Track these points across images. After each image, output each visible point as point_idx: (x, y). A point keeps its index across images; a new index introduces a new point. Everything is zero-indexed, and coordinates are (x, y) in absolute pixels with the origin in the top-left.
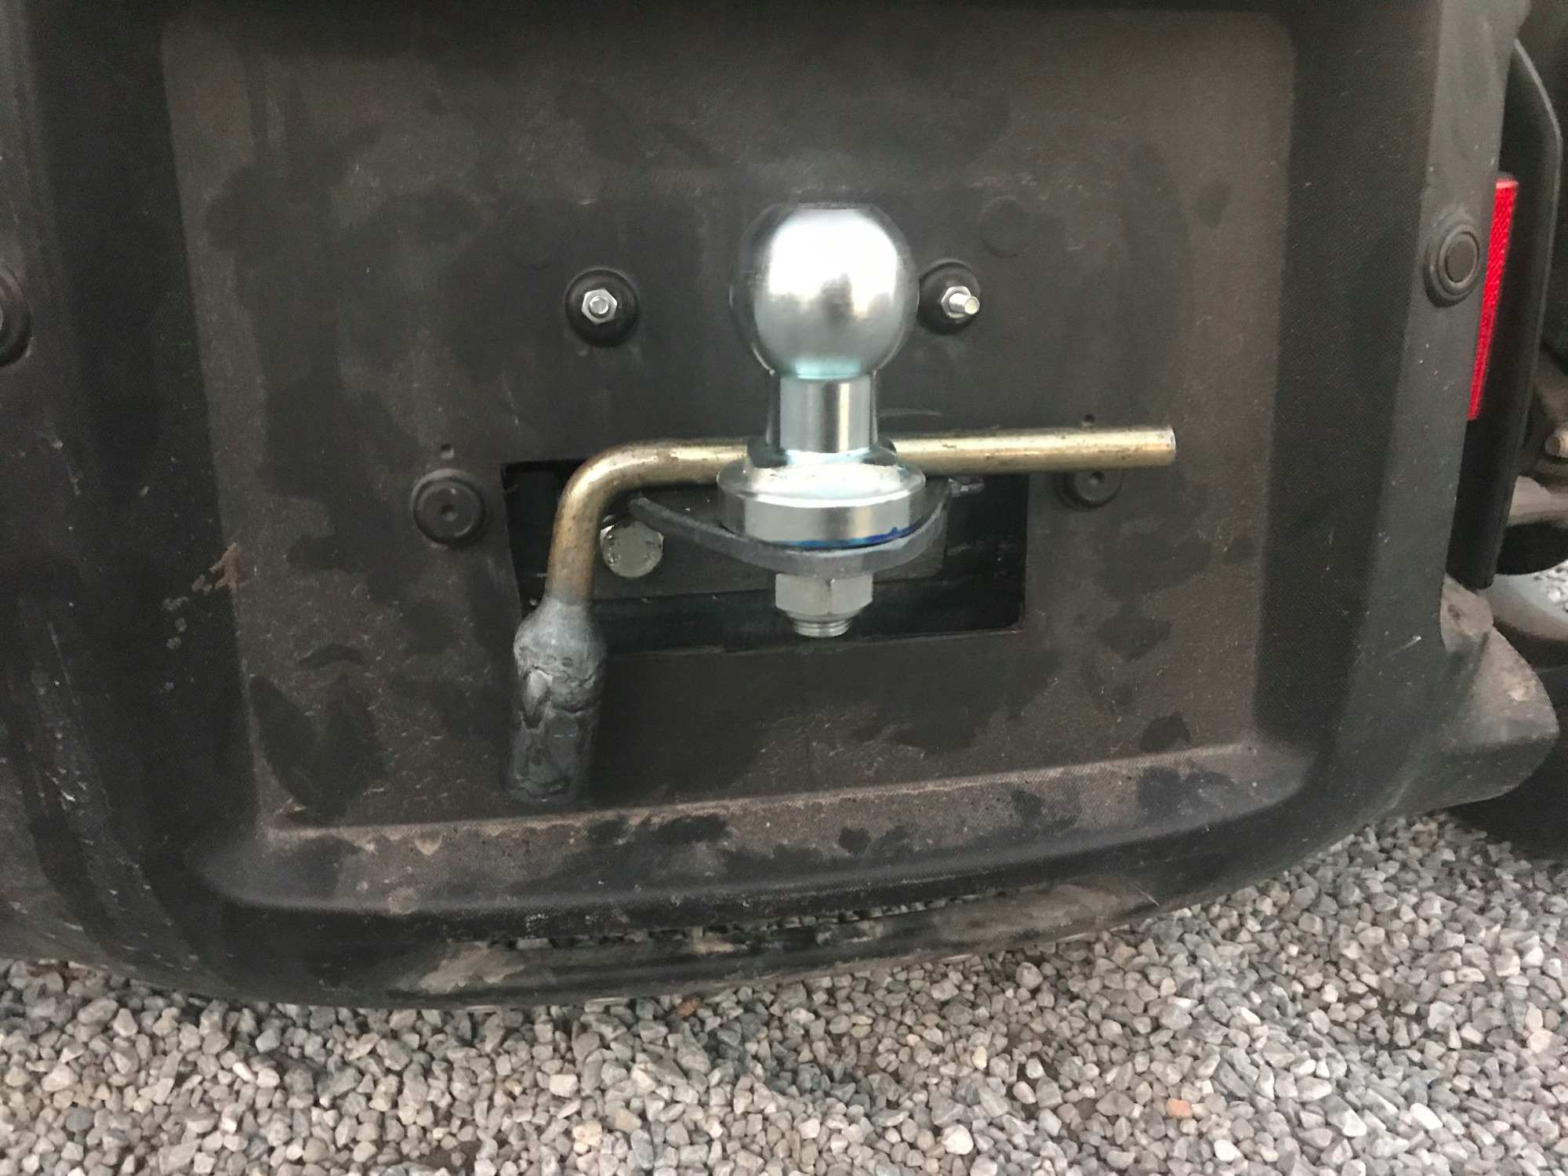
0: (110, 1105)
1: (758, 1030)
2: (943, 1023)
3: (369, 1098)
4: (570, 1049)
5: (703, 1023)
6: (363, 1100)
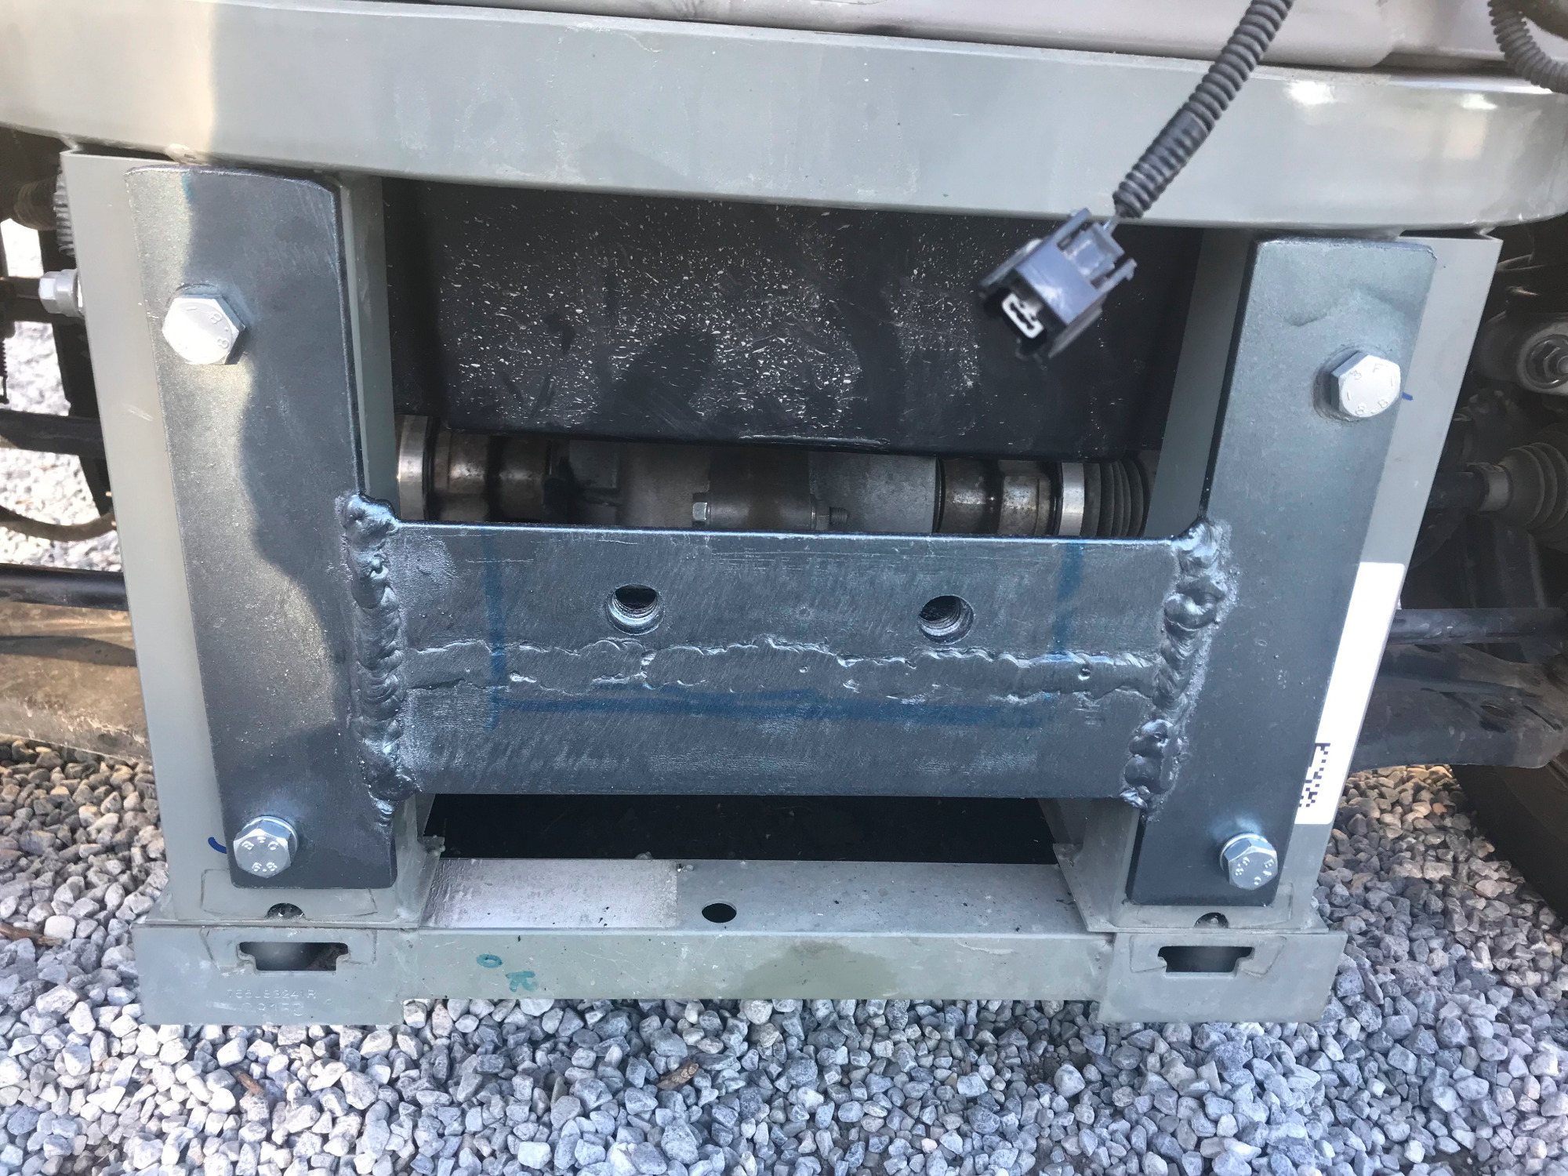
0: (57, 1109)
1: (759, 1109)
2: (965, 1128)
3: (325, 1138)
4: (548, 1110)
5: (698, 1091)
6: (318, 1141)
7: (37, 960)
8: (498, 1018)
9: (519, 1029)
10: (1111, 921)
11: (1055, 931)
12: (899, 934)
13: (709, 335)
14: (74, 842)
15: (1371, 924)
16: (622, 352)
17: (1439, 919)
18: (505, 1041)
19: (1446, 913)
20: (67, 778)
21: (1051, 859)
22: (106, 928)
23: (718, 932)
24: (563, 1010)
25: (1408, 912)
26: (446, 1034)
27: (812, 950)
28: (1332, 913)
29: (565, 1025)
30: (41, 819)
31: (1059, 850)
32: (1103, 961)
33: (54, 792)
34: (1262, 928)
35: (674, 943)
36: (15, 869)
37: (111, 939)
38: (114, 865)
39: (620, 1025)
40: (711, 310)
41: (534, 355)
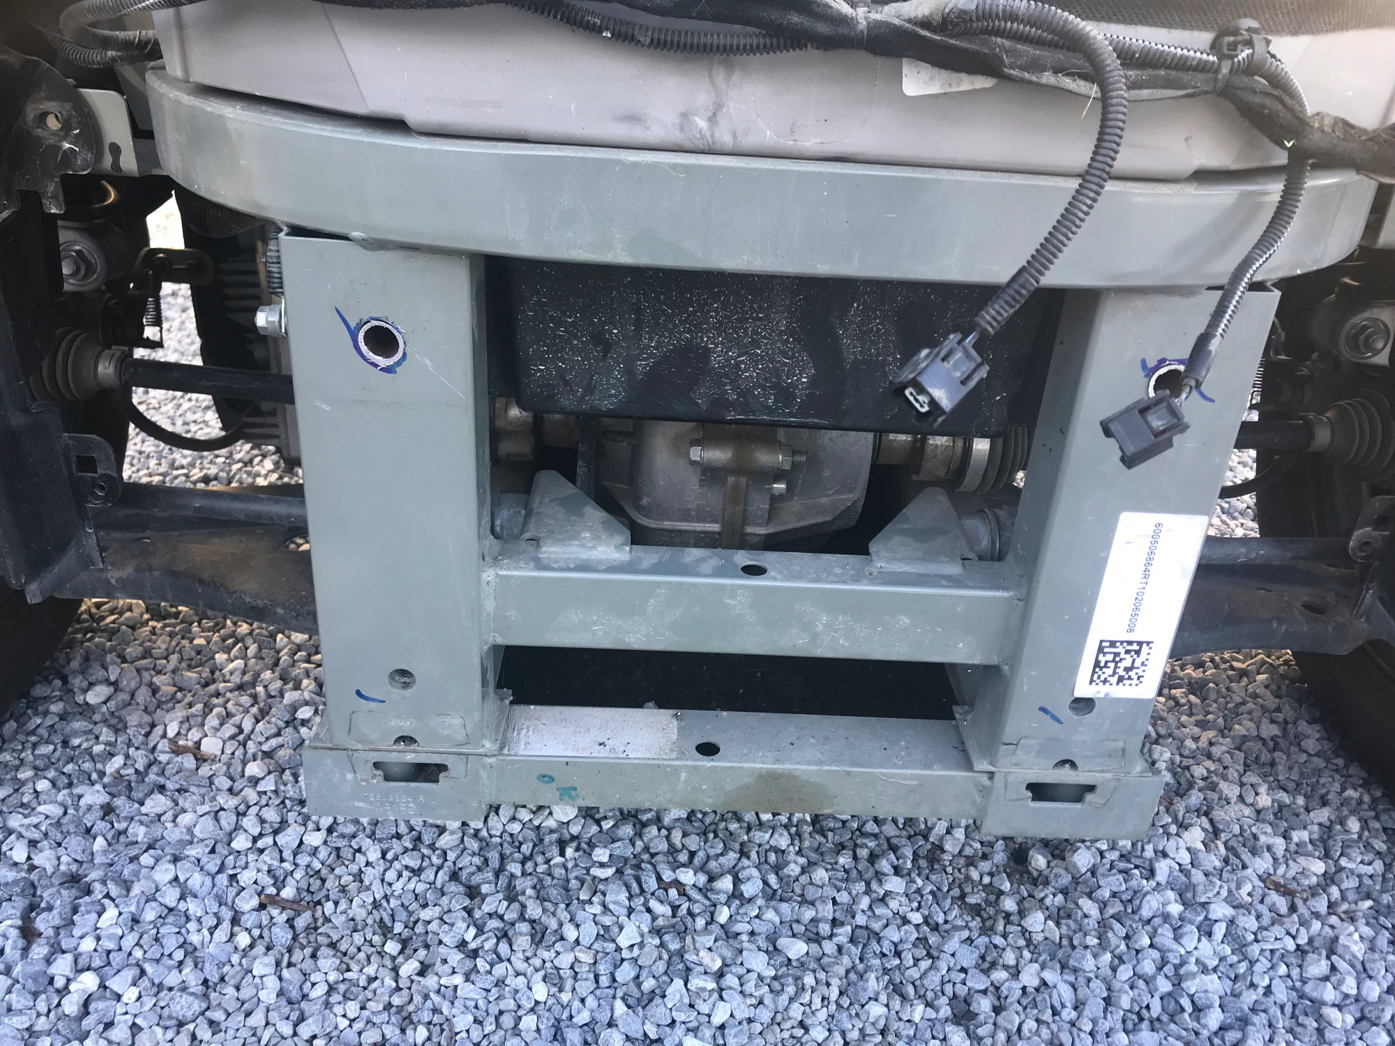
7: (197, 769)
8: (536, 823)
9: (552, 831)
10: (991, 764)
11: (951, 769)
12: (837, 768)
13: (706, 347)
14: (214, 681)
15: (1212, 772)
16: (645, 359)
17: (1268, 769)
18: (541, 840)
19: (1273, 764)
20: (203, 631)
21: (952, 717)
22: (245, 747)
23: (707, 763)
24: (585, 818)
25: (1242, 762)
26: (498, 834)
27: (773, 777)
28: (1181, 762)
29: (586, 829)
30: (188, 662)
31: (957, 710)
32: (985, 792)
33: (196, 642)
34: (1102, 771)
35: (676, 770)
36: (174, 701)
37: (249, 755)
38: (245, 700)
39: (628, 831)
40: (709, 331)
41: (583, 361)
